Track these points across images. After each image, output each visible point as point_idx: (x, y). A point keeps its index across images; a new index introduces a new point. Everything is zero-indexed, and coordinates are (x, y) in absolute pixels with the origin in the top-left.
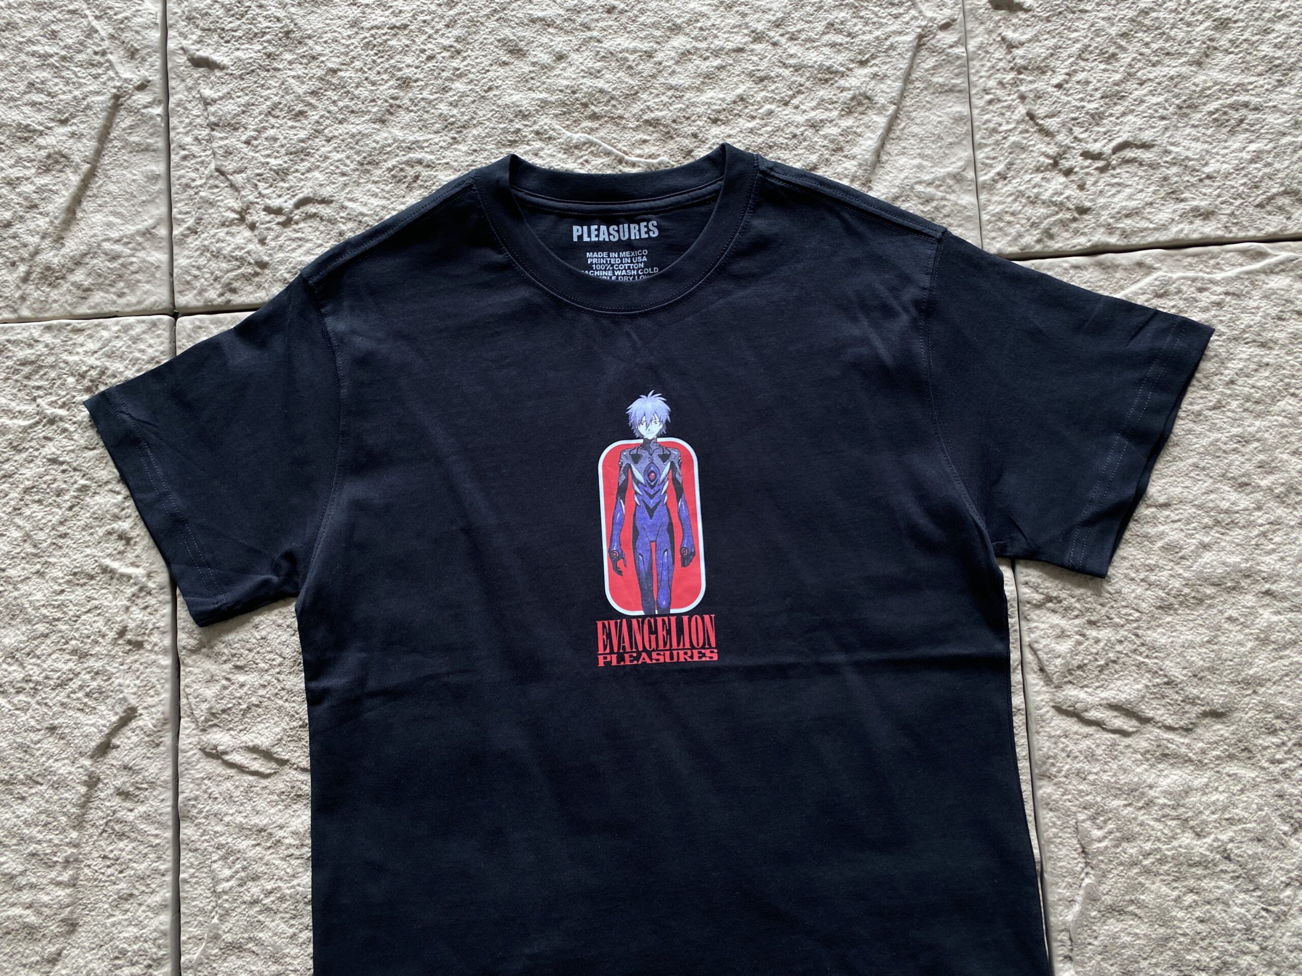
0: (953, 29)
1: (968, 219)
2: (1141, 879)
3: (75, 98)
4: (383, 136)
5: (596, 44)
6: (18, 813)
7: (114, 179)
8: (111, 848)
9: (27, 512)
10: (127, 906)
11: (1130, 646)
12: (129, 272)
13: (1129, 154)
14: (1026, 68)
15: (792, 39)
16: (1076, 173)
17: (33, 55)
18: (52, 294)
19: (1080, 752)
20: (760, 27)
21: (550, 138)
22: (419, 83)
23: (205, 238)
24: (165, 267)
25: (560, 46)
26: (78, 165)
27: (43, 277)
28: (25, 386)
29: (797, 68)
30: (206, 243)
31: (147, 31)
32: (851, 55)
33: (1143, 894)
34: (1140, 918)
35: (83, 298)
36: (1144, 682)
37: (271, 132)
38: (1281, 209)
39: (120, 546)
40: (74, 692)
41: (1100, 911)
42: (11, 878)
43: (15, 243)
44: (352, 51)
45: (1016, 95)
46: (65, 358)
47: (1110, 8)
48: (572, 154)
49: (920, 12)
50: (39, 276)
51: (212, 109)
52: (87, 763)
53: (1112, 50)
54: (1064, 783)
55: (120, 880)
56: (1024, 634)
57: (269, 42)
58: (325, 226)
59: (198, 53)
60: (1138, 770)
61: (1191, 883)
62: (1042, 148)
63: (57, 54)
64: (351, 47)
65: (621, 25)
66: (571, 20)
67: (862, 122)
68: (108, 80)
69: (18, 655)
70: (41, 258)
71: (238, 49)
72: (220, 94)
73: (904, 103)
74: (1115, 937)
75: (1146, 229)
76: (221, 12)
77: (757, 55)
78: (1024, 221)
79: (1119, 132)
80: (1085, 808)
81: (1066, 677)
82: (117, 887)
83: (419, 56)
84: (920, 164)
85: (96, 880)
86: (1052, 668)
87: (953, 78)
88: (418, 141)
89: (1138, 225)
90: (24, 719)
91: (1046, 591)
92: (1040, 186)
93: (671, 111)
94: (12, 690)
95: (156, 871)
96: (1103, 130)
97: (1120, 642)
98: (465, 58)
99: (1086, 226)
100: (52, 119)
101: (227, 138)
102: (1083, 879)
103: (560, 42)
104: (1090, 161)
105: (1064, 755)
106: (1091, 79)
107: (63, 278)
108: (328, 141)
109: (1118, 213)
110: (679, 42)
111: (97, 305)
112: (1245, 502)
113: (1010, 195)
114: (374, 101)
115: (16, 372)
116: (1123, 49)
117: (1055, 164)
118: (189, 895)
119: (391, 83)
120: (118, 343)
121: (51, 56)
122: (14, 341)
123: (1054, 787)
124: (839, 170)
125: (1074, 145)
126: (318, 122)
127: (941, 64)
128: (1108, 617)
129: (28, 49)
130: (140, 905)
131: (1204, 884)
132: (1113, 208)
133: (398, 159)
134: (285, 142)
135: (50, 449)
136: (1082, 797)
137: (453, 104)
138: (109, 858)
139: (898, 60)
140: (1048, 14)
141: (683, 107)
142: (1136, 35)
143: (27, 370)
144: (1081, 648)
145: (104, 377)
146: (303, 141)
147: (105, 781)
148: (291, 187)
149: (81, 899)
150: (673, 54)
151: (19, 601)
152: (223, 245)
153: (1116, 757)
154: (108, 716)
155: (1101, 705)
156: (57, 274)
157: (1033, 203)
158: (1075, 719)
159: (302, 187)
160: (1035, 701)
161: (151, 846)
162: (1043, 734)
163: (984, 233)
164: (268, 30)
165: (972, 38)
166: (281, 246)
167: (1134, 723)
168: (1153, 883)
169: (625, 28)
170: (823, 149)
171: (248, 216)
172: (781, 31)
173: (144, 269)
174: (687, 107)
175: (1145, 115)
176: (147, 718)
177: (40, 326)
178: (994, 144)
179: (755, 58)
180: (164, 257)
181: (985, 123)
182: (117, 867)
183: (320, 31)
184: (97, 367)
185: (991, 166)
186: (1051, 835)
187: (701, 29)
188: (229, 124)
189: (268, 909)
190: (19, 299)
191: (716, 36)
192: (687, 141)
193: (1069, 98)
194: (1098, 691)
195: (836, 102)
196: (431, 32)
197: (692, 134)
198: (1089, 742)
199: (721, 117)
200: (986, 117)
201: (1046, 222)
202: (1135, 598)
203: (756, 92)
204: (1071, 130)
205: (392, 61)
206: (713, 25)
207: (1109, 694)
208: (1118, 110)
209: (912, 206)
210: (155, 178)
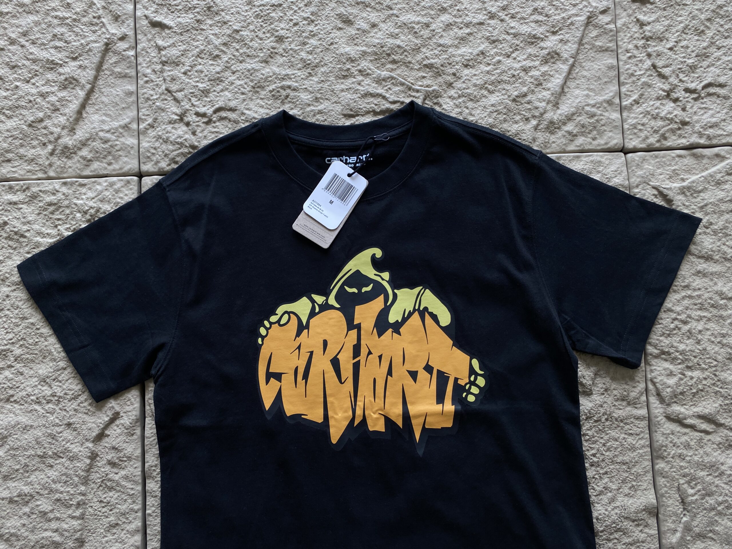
0: (608, 13)
1: (616, 127)
2: (716, 518)
3: (82, 44)
4: (267, 71)
5: (395, 18)
6: (49, 475)
7: (105, 94)
8: (105, 496)
10: (115, 531)
11: (711, 381)
12: (115, 150)
13: (712, 90)
14: (651, 38)
15: (513, 17)
16: (681, 101)
17: (56, 18)
18: (68, 163)
19: (681, 443)
20: (494, 10)
21: (368, 74)
22: (289, 39)
23: (159, 131)
24: (136, 147)
25: (374, 19)
26: (83, 85)
27: (63, 152)
28: (51, 218)
29: (515, 35)
30: (160, 133)
31: (126, 5)
32: (547, 28)
33: (717, 526)
34: (715, 540)
35: (87, 166)
36: (719, 402)
37: (199, 67)
40: (82, 403)
41: (692, 537)
42: (45, 514)
43: (45, 132)
44: (248, 19)
45: (645, 53)
46: (75, 201)
47: (700, 3)
48: (381, 84)
49: (589, 3)
50: (60, 152)
51: (163, 53)
52: (90, 445)
53: (702, 28)
54: (671, 461)
55: (110, 515)
56: (648, 373)
57: (198, 13)
58: (232, 125)
59: (155, 19)
60: (715, 454)
62: (660, 85)
63: (71, 17)
64: (248, 17)
65: (411, 7)
66: (380, 3)
67: (553, 68)
68: (102, 34)
69: (48, 380)
70: (60, 141)
71: (179, 17)
72: (168, 44)
73: (578, 57)
75: (721, 135)
77: (491, 27)
78: (649, 129)
79: (705, 77)
80: (684, 476)
81: (673, 399)
82: (108, 519)
83: (288, 23)
84: (588, 94)
85: (95, 515)
86: (665, 393)
87: (607, 43)
88: (288, 75)
89: (717, 133)
90: (52, 418)
91: (661, 348)
92: (659, 108)
93: (440, 59)
94: (45, 402)
95: (132, 510)
96: (697, 75)
97: (705, 379)
98: (316, 25)
99: (686, 133)
100: (68, 57)
101: (172, 70)
102: (682, 518)
103: (374, 17)
104: (688, 94)
105: (671, 445)
106: (690, 45)
107: (75, 153)
108: (234, 73)
109: (706, 125)
110: (445, 18)
111: (95, 170)
113: (641, 113)
114: (261, 49)
115: (45, 209)
116: (709, 28)
117: (668, 96)
118: (152, 523)
119: (272, 39)
120: (107, 193)
121: (67, 18)
122: (44, 191)
123: (666, 464)
124: (540, 96)
125: (679, 84)
126: (227, 62)
127: (601, 35)
128: (698, 364)
129: (53, 14)
130: (122, 530)
132: (702, 122)
133: (276, 85)
134: (207, 73)
136: (682, 470)
137: (310, 53)
138: (104, 502)
139: (575, 32)
140: (665, 6)
141: (448, 57)
142: (715, 20)
143: (52, 208)
144: (682, 382)
145: (98, 214)
146: (218, 73)
147: (101, 456)
148: (211, 101)
149: (87, 526)
150: (442, 25)
151: (48, 348)
152: (170, 135)
153: (702, 447)
154: (103, 417)
155: (694, 416)
156: (71, 151)
157: (655, 118)
158: (678, 424)
159: (218, 101)
160: (654, 413)
161: (129, 495)
162: (659, 432)
163: (625, 136)
164: (198, 6)
165: (619, 19)
166: (205, 136)
167: (713, 426)
168: (723, 520)
169: (413, 9)
170: (530, 84)
171: (185, 118)
172: (506, 13)
173: (124, 148)
174: (450, 57)
175: (721, 67)
176: (126, 419)
177: (60, 182)
178: (632, 83)
179: (490, 29)
180: (135, 142)
181: (626, 70)
182: (108, 507)
183: (229, 7)
184: (94, 207)
185: (630, 96)
186: (663, 492)
187: (458, 10)
188: (174, 62)
190: (48, 165)
191: (467, 15)
192: (449, 78)
193: (677, 56)
194: (692, 408)
195: (538, 56)
196: (297, 8)
197: (453, 73)
198: (686, 438)
199: (470, 64)
200: (627, 66)
201: (663, 130)
202: (715, 353)
203: (490, 49)
204: (678, 75)
205: (272, 26)
206: (466, 8)
207: (699, 409)
208: (705, 64)
209: (583, 119)
210: (129, 94)
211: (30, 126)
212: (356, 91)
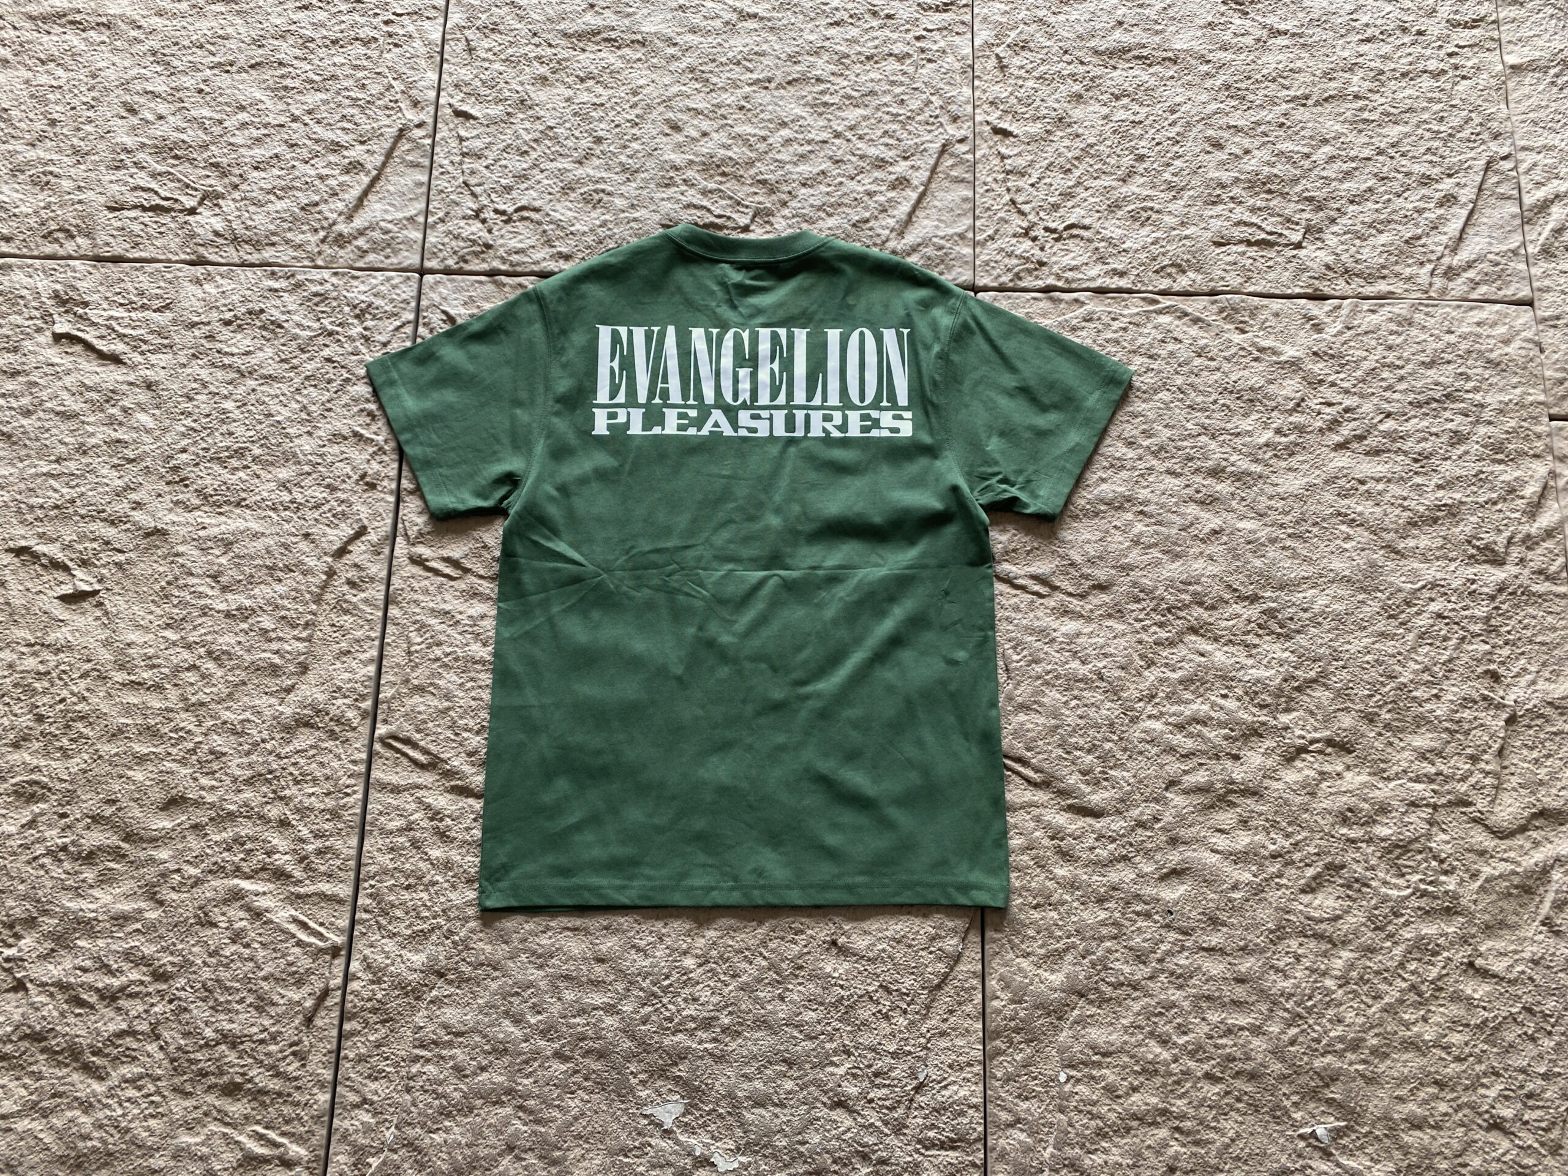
0: (966, 143)
1: (966, 263)
2: (1043, 688)
3: (373, 128)
4: (580, 172)
5: (730, 129)
6: (276, 590)
7: (392, 183)
8: (338, 619)
9: (305, 392)
10: (345, 659)
12: (395, 243)
13: (1075, 232)
14: (1012, 172)
15: (860, 138)
16: (1039, 240)
17: (347, 98)
18: (340, 252)
19: (1011, 605)
20: (839, 129)
21: (693, 184)
22: (608, 141)
23: (450, 226)
24: (420, 242)
25: (705, 127)
26: (369, 170)
27: (336, 240)
28: (314, 310)
29: (862, 157)
30: (450, 229)
31: (427, 91)
32: (898, 153)
33: (1043, 697)
34: (1040, 713)
35: (361, 256)
37: (503, 162)
38: (1169, 275)
39: (368, 420)
40: (325, 513)
41: (1014, 708)
43: (319, 217)
44: (565, 116)
45: (1004, 188)
46: (344, 294)
48: (707, 196)
49: (946, 131)
50: (333, 239)
51: (465, 144)
52: (329, 560)
53: (1069, 166)
55: (342, 641)
57: (509, 105)
58: (534, 226)
59: (460, 108)
60: (1047, 619)
61: (1076, 692)
63: (364, 99)
64: (565, 114)
65: (748, 118)
66: (714, 112)
67: (901, 195)
68: (397, 119)
69: (288, 485)
70: (335, 228)
71: (488, 108)
72: (472, 135)
73: (930, 186)
74: (1022, 724)
75: (1082, 279)
76: (479, 84)
77: (836, 146)
78: (1003, 267)
79: (1069, 217)
80: (1010, 641)
81: (1005, 556)
82: (340, 645)
83: (609, 124)
84: (937, 225)
85: (324, 639)
87: (964, 174)
88: (603, 178)
89: (1077, 276)
90: (288, 527)
92: (1015, 246)
93: (775, 175)
94: (281, 508)
95: (369, 637)
96: (1059, 215)
98: (640, 129)
99: (1043, 274)
100: (355, 140)
101: (473, 163)
102: (1006, 688)
103: (705, 125)
104: (1048, 233)
106: (1054, 183)
107: (349, 242)
108: (542, 172)
109: (1065, 267)
110: (785, 133)
111: (371, 262)
112: (1131, 454)
113: (995, 250)
114: (576, 149)
115: (309, 300)
116: (1076, 167)
117: (1026, 233)
118: (390, 654)
119: (589, 139)
120: (383, 288)
121: (360, 100)
122: (310, 280)
124: (884, 223)
125: (1039, 222)
126: (536, 159)
127: (956, 164)
130: (354, 659)
131: (1085, 694)
132: (1061, 264)
133: (588, 188)
134: (512, 169)
135: (326, 352)
137: (630, 157)
138: (336, 626)
139: (928, 159)
140: (1028, 140)
141: (784, 174)
142: (1085, 159)
143: (317, 299)
145: (370, 309)
146: (524, 170)
147: (340, 574)
148: (514, 199)
149: (313, 651)
150: (780, 140)
151: (293, 450)
152: (462, 231)
154: (346, 530)
155: (1025, 576)
156: (346, 240)
157: (1010, 256)
158: (1009, 585)
159: (521, 199)
161: (367, 620)
163: (976, 272)
164: (509, 98)
165: (979, 150)
166: (502, 236)
167: (1047, 589)
168: (1051, 691)
169: (750, 121)
170: (874, 210)
171: (481, 214)
172: (853, 133)
173: (406, 242)
174: (787, 174)
175: (1086, 209)
176: (374, 534)
177: (329, 272)
178: (988, 217)
179: (834, 148)
180: (420, 236)
181: (983, 204)
182: (341, 632)
184: (366, 301)
185: (984, 231)
187: (800, 126)
188: (475, 154)
189: (446, 666)
190: (317, 253)
191: (810, 132)
192: (784, 196)
193: (1038, 193)
194: (1025, 567)
195: (886, 181)
196: (620, 110)
197: (788, 192)
198: (1016, 600)
199: (808, 183)
200: (984, 200)
201: (1018, 269)
203: (833, 169)
204: (1038, 213)
205: (591, 126)
206: (809, 125)
207: (1032, 570)
208: (1070, 204)
209: (929, 251)
210: (420, 184)
211: (303, 209)
212: (678, 201)
